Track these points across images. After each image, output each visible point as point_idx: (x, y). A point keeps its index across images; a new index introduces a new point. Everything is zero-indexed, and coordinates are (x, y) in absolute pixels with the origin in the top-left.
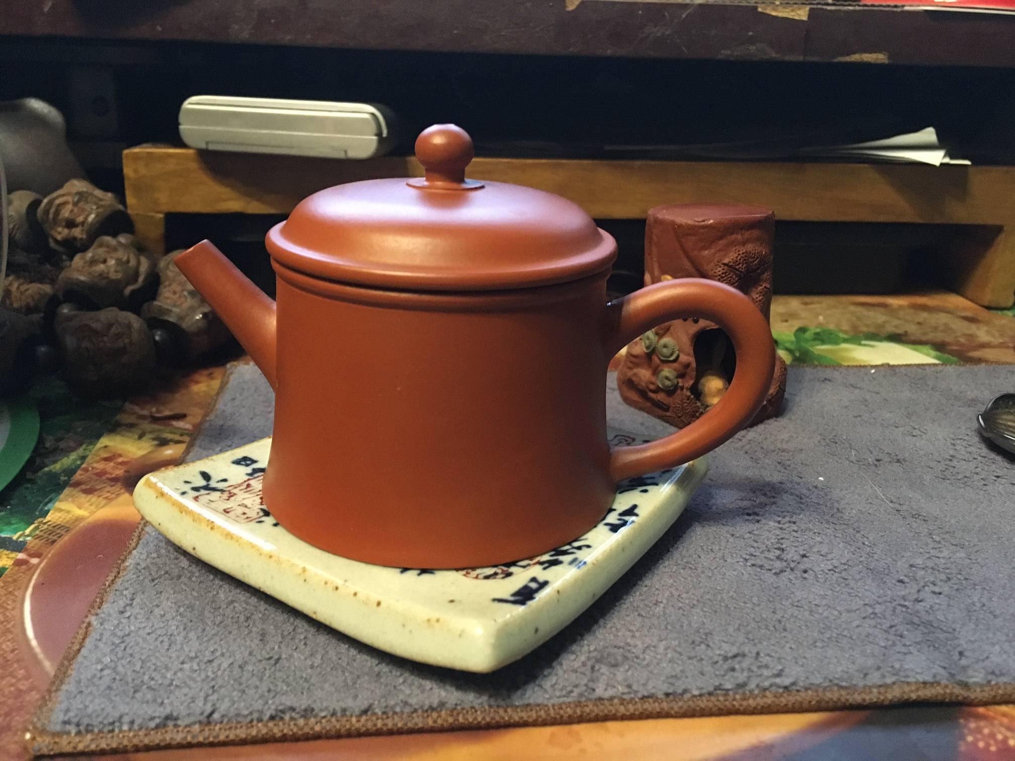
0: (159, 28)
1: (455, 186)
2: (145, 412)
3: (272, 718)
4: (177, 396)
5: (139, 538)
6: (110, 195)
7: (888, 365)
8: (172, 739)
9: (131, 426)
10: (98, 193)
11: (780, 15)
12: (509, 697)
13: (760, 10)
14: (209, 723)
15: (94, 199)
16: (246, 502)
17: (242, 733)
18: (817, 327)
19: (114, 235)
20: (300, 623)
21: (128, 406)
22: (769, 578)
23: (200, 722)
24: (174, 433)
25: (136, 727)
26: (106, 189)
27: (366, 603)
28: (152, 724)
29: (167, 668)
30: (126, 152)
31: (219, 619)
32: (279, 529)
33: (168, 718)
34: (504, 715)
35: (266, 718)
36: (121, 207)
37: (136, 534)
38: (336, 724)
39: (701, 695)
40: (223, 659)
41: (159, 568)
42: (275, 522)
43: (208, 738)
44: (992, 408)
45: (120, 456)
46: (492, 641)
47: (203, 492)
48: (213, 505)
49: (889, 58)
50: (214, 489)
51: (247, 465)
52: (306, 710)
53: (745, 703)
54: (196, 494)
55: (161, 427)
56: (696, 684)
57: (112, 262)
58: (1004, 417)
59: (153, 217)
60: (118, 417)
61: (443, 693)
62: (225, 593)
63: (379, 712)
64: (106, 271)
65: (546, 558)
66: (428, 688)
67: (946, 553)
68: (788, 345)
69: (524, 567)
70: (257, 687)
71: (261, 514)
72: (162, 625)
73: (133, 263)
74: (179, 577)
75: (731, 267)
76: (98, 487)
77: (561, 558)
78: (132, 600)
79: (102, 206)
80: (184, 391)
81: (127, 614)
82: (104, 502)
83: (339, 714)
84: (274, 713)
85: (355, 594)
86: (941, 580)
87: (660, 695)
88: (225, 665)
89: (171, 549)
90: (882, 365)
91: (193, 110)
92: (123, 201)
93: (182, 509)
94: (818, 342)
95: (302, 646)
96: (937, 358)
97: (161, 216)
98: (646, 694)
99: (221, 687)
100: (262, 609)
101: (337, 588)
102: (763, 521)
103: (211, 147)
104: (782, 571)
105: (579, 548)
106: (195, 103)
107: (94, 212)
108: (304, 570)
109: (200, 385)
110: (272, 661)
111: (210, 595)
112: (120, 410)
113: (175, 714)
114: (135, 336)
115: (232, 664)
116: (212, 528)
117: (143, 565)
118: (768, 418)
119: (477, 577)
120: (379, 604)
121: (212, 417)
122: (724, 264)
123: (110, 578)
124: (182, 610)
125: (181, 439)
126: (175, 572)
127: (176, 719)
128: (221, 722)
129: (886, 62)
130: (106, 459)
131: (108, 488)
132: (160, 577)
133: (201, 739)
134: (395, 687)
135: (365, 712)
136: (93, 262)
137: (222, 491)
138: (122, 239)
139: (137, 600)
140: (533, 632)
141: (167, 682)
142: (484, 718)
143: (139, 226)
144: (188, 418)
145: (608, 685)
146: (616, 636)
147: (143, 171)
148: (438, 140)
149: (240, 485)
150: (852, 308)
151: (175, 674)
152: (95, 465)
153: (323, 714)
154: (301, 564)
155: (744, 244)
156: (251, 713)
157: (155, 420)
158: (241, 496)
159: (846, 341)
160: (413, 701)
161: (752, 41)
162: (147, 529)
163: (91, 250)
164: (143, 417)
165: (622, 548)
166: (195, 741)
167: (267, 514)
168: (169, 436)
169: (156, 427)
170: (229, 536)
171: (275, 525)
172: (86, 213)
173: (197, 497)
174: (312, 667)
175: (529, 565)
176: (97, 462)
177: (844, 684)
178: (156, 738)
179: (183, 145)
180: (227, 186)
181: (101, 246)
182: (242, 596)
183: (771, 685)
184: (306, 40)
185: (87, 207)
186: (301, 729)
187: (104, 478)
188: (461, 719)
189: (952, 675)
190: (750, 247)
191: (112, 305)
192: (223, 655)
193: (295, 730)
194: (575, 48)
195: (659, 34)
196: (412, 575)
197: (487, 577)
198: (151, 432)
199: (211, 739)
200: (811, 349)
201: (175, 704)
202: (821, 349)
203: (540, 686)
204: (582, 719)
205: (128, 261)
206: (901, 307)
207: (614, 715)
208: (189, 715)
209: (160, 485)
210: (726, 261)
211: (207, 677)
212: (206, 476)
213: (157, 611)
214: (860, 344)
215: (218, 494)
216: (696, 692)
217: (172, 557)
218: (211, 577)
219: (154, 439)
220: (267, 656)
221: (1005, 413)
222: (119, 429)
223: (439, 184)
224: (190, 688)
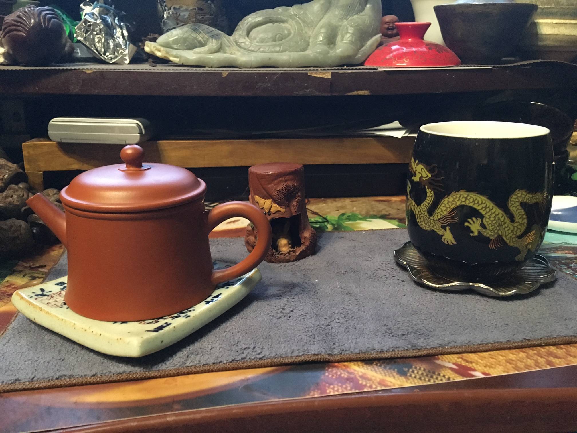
0: (37, 88)
1: (137, 169)
2: (28, 265)
3: (57, 379)
4: (44, 257)
5: (16, 317)
6: (15, 165)
7: (372, 230)
8: (18, 387)
9: (21, 271)
10: (10, 164)
11: (318, 76)
12: (152, 368)
13: (309, 74)
14: (32, 381)
15: (8, 168)
16: (57, 300)
17: (45, 385)
18: (351, 213)
19: (17, 184)
20: (76, 347)
21: (21, 263)
22: (275, 320)
23: (29, 381)
24: (39, 274)
25: (4, 384)
26: (14, 163)
27: (96, 335)
28: (10, 382)
29: (19, 363)
30: (23, 144)
31: (43, 346)
32: (69, 310)
33: (16, 380)
34: (148, 374)
35: (54, 379)
36: (21, 171)
37: (15, 316)
38: (80, 380)
39: (226, 363)
40: (42, 360)
41: (22, 329)
42: (67, 307)
43: (31, 386)
44: (403, 248)
45: (14, 285)
46: (140, 345)
47: (40, 296)
48: (43, 301)
49: (370, 92)
50: (45, 295)
51: (61, 285)
52: (70, 376)
53: (242, 365)
54: (36, 297)
55: (34, 272)
56: (226, 359)
57: (15, 197)
58: (409, 251)
59: (37, 173)
60: (15, 268)
61: (126, 368)
62: (47, 337)
63: (99, 376)
64: (12, 201)
65: (176, 315)
66: (121, 366)
67: (351, 307)
68: (333, 222)
69: (165, 319)
70: (53, 369)
71: (63, 304)
72: (19, 349)
73: (25, 196)
74: (30, 331)
75: (281, 191)
76: (2, 298)
77: (181, 315)
78: (9, 340)
79: (11, 171)
80: (47, 255)
81: (6, 346)
82: (4, 304)
83: (83, 377)
84: (57, 377)
85: (92, 332)
86: (342, 318)
87: (211, 364)
88: (42, 362)
89: (28, 321)
90: (370, 230)
91: (54, 124)
92: (23, 168)
93: (30, 303)
94: (348, 220)
95: (74, 354)
96: (397, 225)
97: (42, 173)
98: (205, 363)
99: (39, 369)
100: (61, 342)
101: (86, 330)
102: (282, 298)
103: (63, 141)
104: (281, 317)
105: (190, 311)
106: (56, 121)
107: (7, 173)
108: (74, 324)
109: (55, 252)
110: (61, 360)
111: (41, 338)
112: (16, 264)
113: (19, 379)
114: (23, 231)
115: (45, 361)
116: (41, 310)
117: (15, 328)
118: (308, 256)
119: (144, 324)
120: (101, 335)
121: (57, 266)
122: (278, 191)
123: (2, 333)
124: (28, 343)
125: (42, 276)
126: (28, 330)
127: (20, 380)
128: (37, 381)
129: (369, 94)
130: (8, 286)
131: (7, 298)
132: (22, 332)
133: (29, 387)
134: (108, 367)
135: (94, 375)
136: (6, 197)
137: (48, 296)
138: (21, 186)
139: (11, 340)
140: (160, 342)
141: (18, 368)
142: (140, 376)
143: (31, 178)
144: (47, 267)
145: (192, 361)
146: (202, 345)
147: (32, 152)
148: (129, 152)
149: (56, 293)
150: (373, 203)
151: (22, 365)
152: (2, 289)
153: (77, 377)
154: (74, 322)
155: (286, 181)
156: (48, 377)
157: (31, 268)
158: (56, 297)
159: (360, 219)
160: (113, 371)
161: (307, 88)
162: (20, 314)
163: (6, 191)
164: (26, 267)
165: (209, 310)
166: (26, 388)
167: (65, 304)
168: (36, 275)
169: (31, 271)
170: (47, 313)
171: (67, 308)
172: (4, 174)
173: (37, 298)
174: (77, 361)
175: (167, 318)
176: (3, 288)
177: (283, 356)
178: (12, 387)
179: (50, 140)
180: (71, 157)
181: (10, 189)
182: (54, 337)
183: (254, 358)
184: (105, 92)
185: (4, 171)
186: (67, 382)
187: (5, 294)
188: (131, 376)
189: (326, 351)
190: (288, 183)
191: (14, 217)
192: (42, 358)
193: (65, 382)
194: (228, 93)
195: (265, 86)
196: (117, 324)
197: (148, 323)
198: (29, 274)
199: (33, 387)
200: (343, 223)
201: (21, 376)
202: (348, 223)
203: (166, 364)
204: (178, 375)
205: (23, 195)
206: (396, 201)
207: (191, 372)
208: (25, 379)
209: (22, 294)
210: (278, 189)
211: (34, 366)
212: (42, 290)
213: (18, 344)
214: (366, 221)
215: (46, 297)
216: (225, 362)
217: (28, 324)
218: (43, 331)
219: (29, 277)
220: (59, 358)
221: (409, 249)
222: (15, 273)
223: (131, 168)
224: (27, 370)
